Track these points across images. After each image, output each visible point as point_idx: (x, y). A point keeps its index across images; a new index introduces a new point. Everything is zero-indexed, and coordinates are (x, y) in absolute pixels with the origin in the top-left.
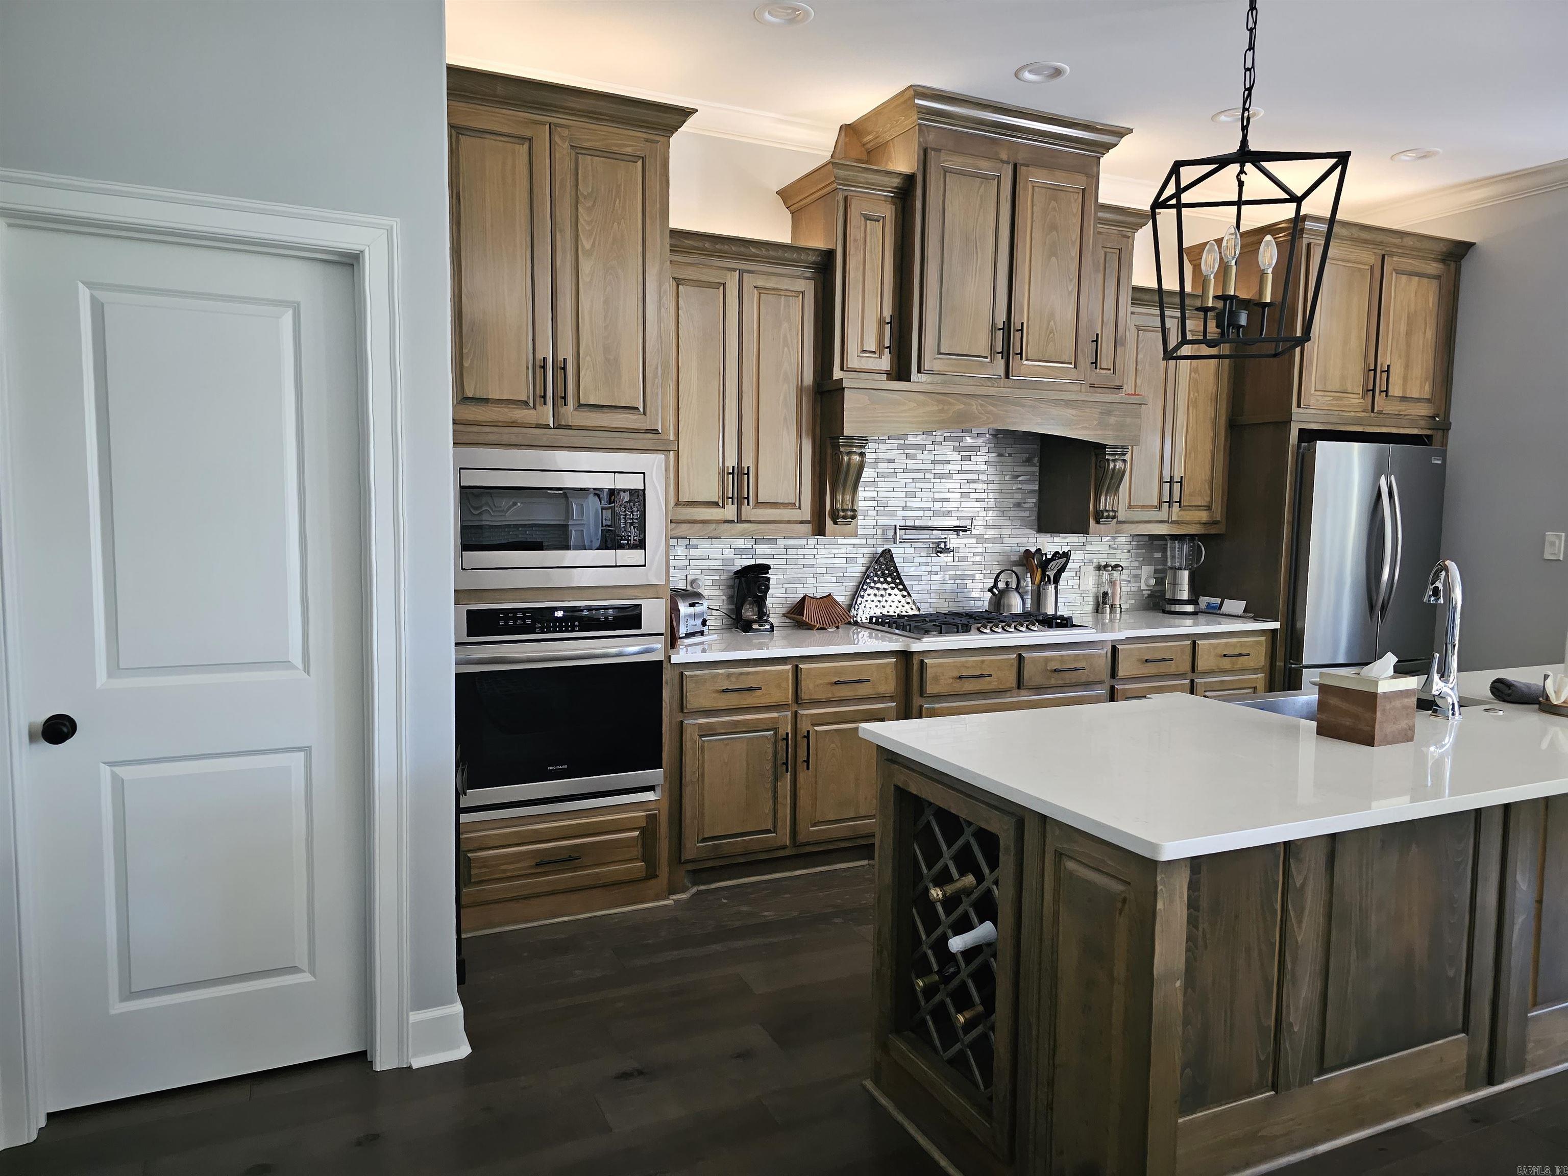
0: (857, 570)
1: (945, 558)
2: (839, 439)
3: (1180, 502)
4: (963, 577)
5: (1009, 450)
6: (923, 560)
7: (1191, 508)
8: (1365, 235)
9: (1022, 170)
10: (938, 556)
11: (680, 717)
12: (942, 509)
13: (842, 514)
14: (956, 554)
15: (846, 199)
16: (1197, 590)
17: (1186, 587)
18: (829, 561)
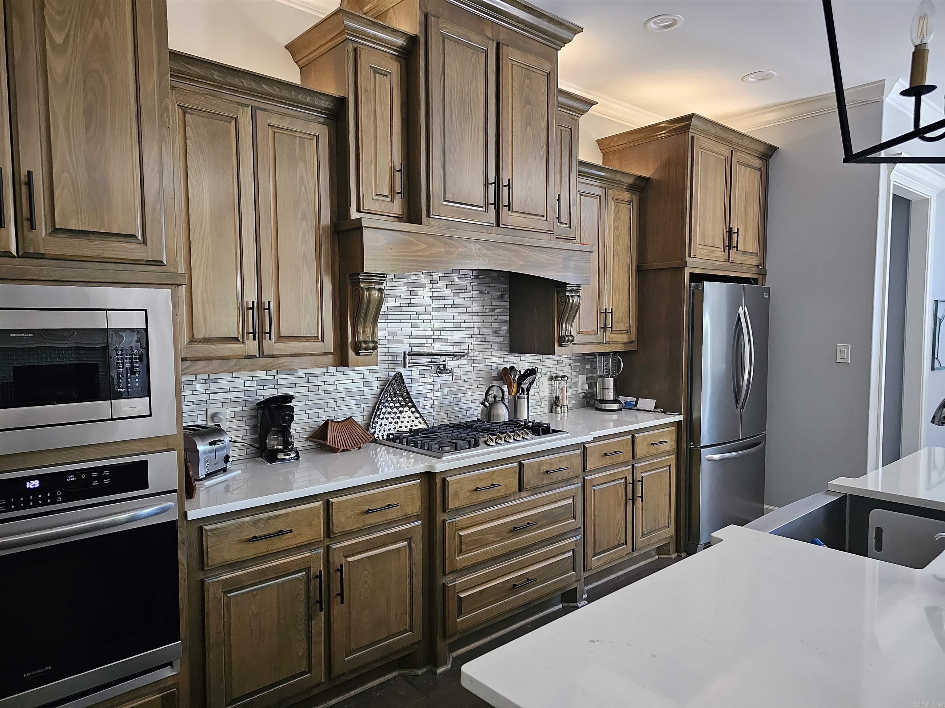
0: (372, 392)
1: (445, 378)
2: (359, 275)
3: (611, 328)
4: (457, 393)
5: (488, 289)
6: (427, 380)
7: (616, 332)
8: (723, 134)
9: (504, 49)
10: (439, 376)
11: (200, 575)
12: (440, 337)
13: (364, 345)
14: (454, 374)
15: (355, 50)
16: (618, 391)
17: (612, 390)
18: (348, 386)
